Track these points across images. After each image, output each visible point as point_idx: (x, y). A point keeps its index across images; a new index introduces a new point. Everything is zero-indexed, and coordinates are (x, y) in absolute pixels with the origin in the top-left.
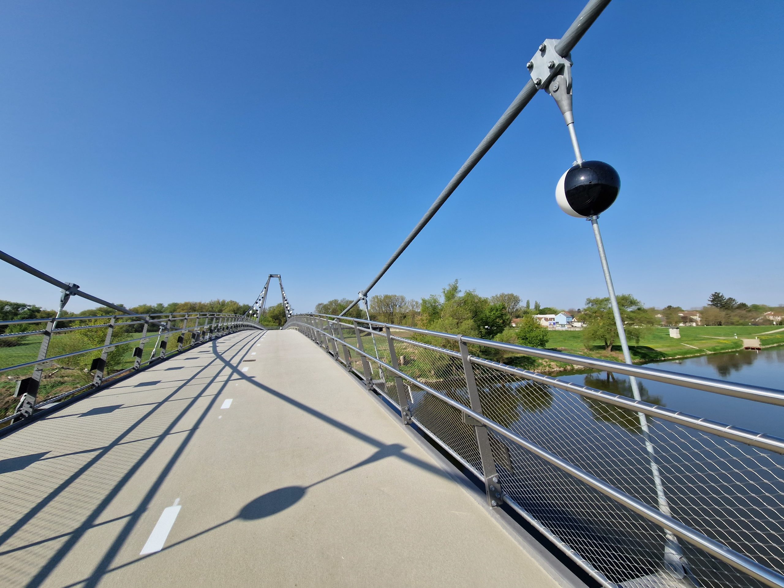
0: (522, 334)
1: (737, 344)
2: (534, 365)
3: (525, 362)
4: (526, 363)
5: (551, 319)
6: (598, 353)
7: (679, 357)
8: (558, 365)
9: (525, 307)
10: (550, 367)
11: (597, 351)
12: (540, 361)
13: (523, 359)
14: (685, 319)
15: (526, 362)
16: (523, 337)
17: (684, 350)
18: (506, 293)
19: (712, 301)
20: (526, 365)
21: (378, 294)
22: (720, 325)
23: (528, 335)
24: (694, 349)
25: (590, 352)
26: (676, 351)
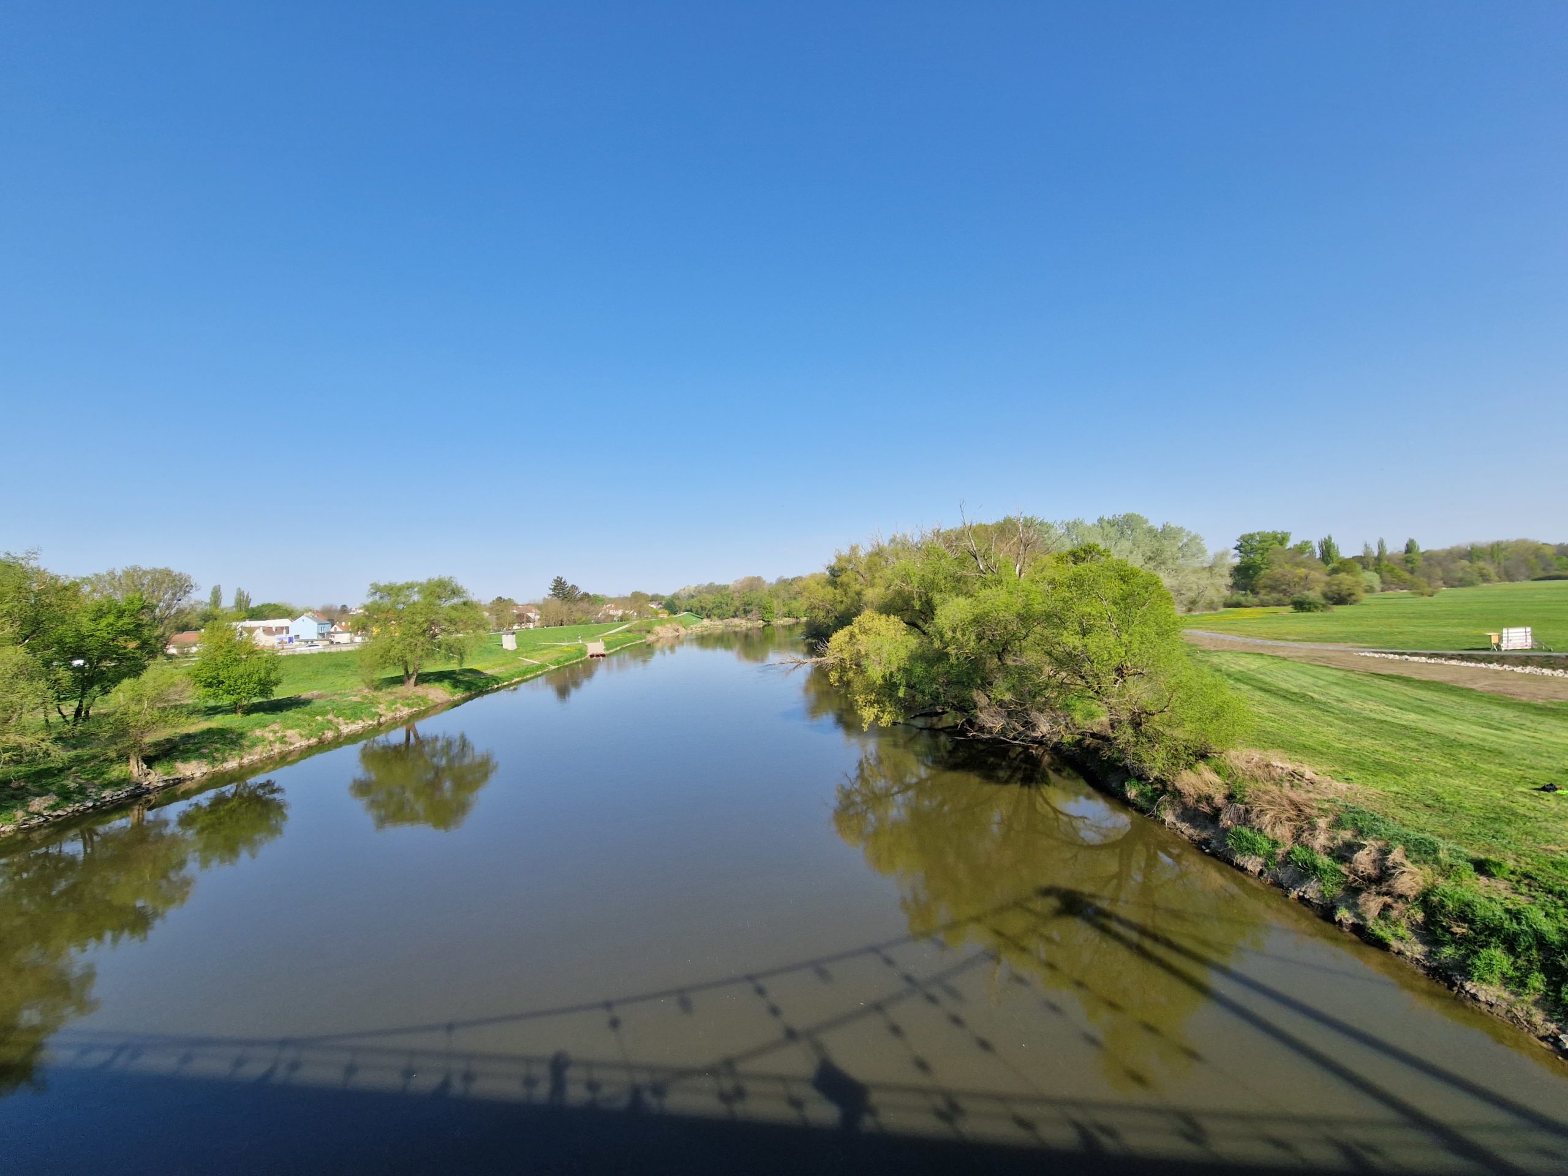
0: (206, 674)
1: (582, 652)
2: (242, 746)
3: (213, 742)
4: (219, 746)
5: (280, 630)
6: (389, 693)
7: (517, 679)
8: (303, 733)
9: (206, 604)
10: (285, 743)
11: (389, 690)
12: (258, 732)
13: (208, 736)
14: (522, 618)
15: (217, 743)
16: (209, 680)
17: (523, 669)
19: (554, 590)
20: (217, 750)
22: (562, 625)
23: (223, 674)
24: (534, 664)
25: (375, 694)
26: (512, 672)
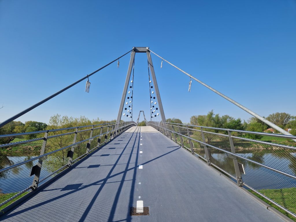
18: (280, 112)
21: (195, 115)
